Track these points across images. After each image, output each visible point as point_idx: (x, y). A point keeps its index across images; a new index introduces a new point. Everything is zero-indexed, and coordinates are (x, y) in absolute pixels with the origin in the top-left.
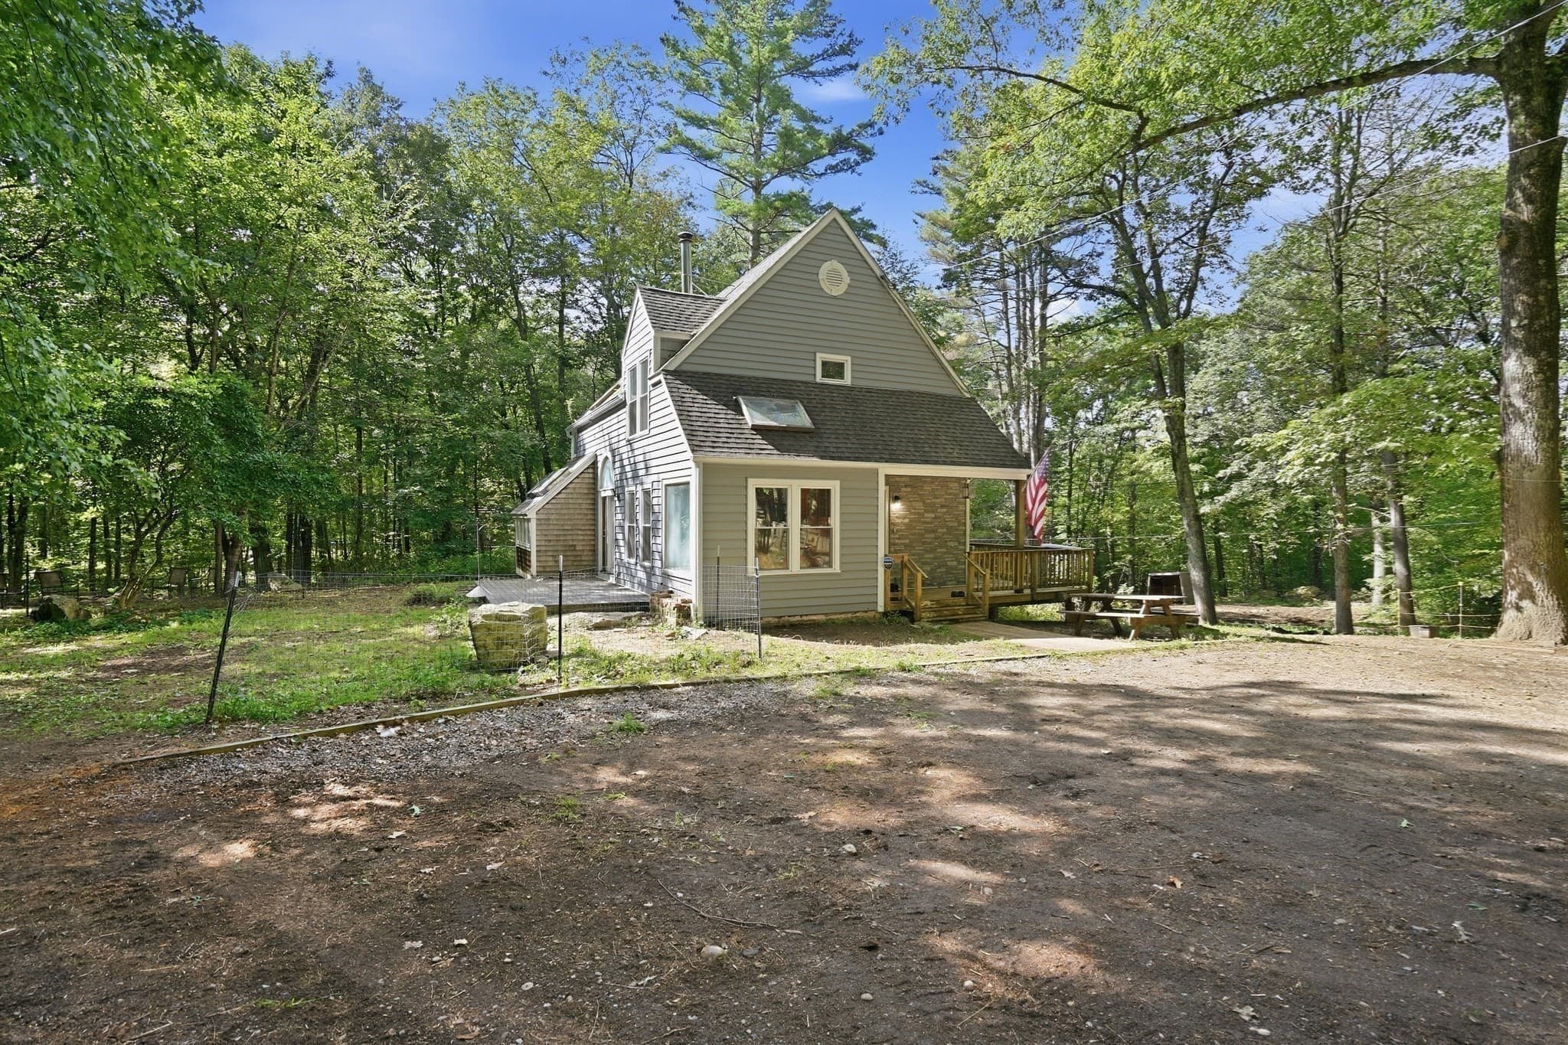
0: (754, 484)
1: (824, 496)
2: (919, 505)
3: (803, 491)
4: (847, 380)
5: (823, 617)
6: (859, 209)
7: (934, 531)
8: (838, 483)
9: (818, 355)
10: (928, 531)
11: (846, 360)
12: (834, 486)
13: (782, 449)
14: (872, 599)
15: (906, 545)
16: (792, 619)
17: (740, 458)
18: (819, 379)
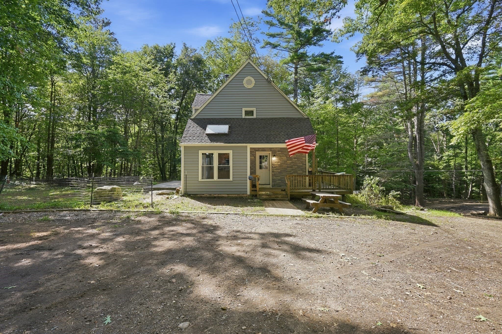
0: (201, 152)
1: (227, 155)
2: (285, 158)
3: (219, 154)
4: (255, 116)
5: (227, 195)
6: (334, 53)
7: (291, 167)
8: (231, 151)
9: (243, 109)
10: (288, 167)
11: (254, 109)
12: (230, 152)
13: (212, 141)
14: (245, 190)
15: (279, 172)
16: (215, 195)
17: (196, 144)
18: (244, 116)
